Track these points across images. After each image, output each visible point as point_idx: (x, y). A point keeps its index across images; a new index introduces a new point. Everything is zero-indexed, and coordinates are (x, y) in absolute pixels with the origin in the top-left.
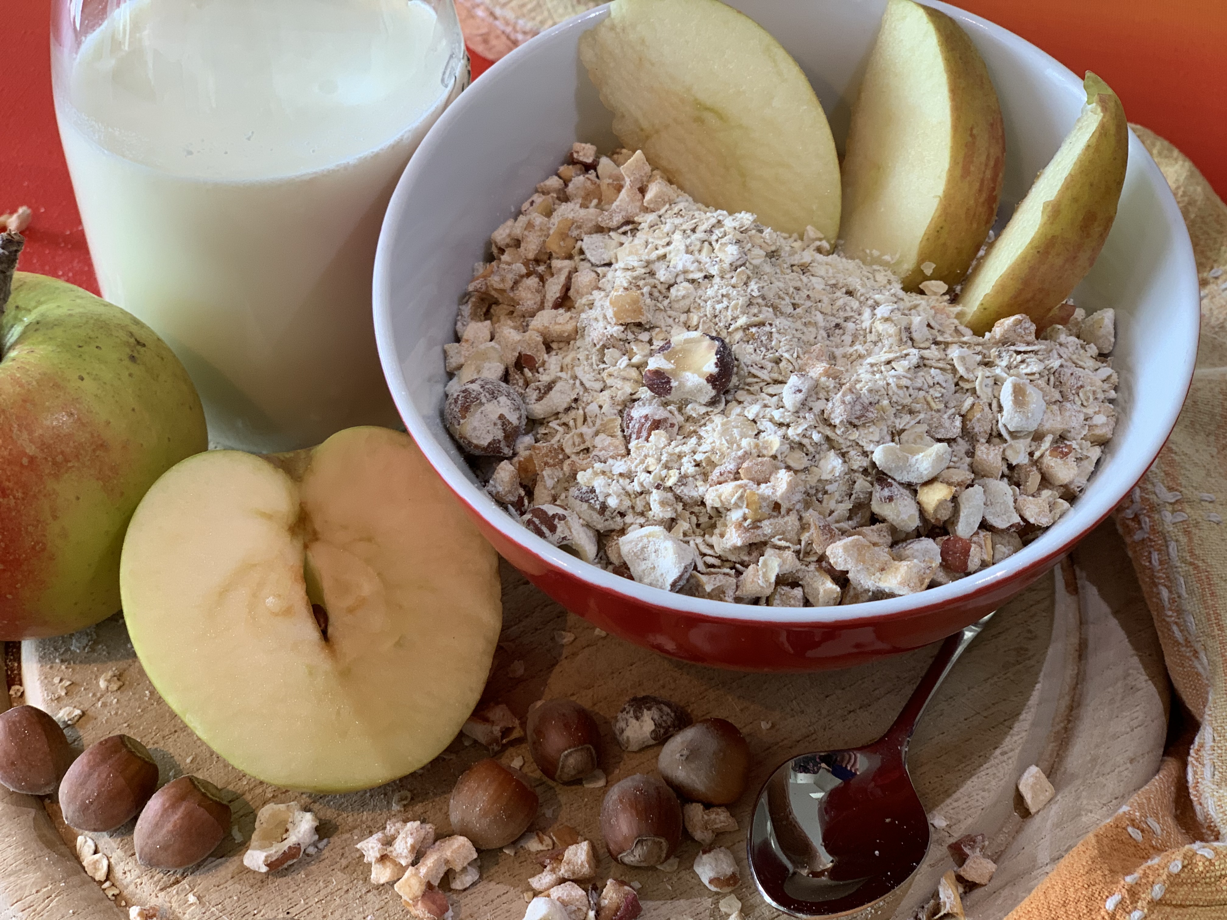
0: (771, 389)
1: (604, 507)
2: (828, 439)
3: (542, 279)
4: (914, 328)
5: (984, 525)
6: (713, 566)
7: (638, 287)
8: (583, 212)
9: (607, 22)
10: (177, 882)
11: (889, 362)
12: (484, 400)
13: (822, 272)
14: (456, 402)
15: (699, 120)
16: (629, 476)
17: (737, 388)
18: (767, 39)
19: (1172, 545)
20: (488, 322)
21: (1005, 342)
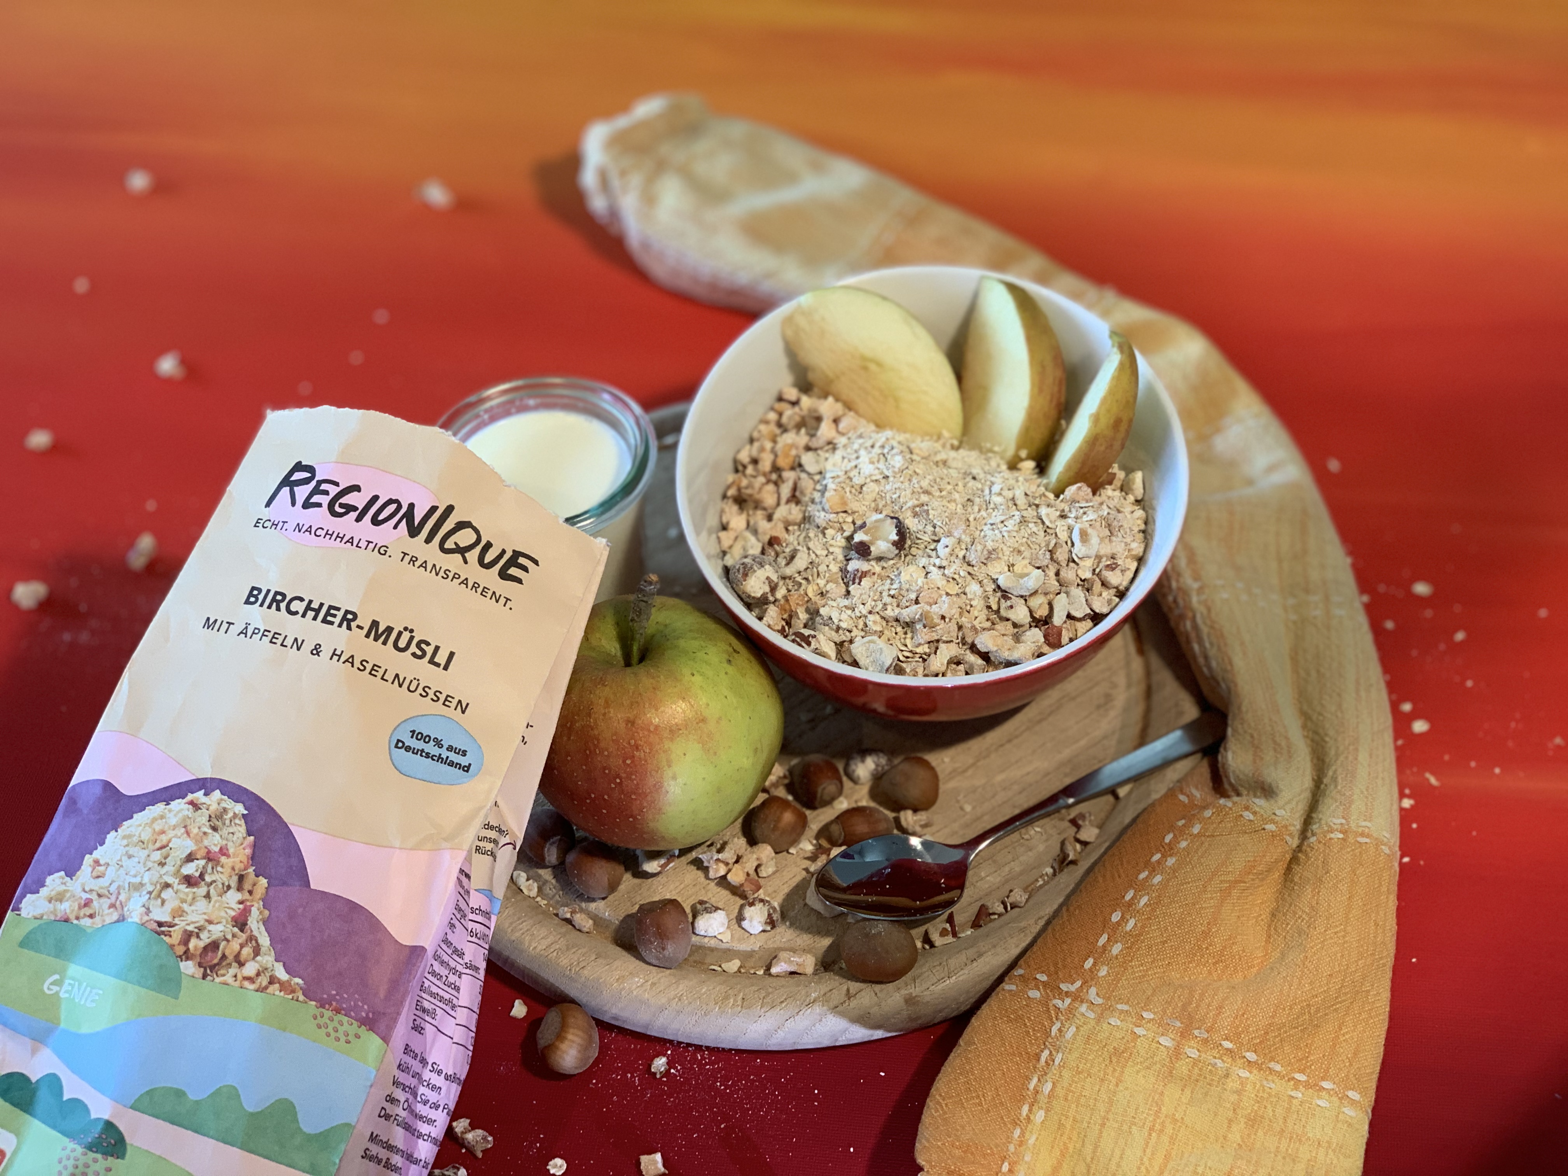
0: (932, 546)
1: (839, 628)
3: (777, 485)
4: (1017, 497)
5: (1069, 617)
6: (907, 657)
7: (843, 488)
8: (797, 438)
11: (1002, 522)
12: (755, 568)
13: (956, 464)
14: (738, 570)
15: (865, 368)
16: (852, 608)
17: (910, 547)
20: (744, 513)
21: (1073, 501)
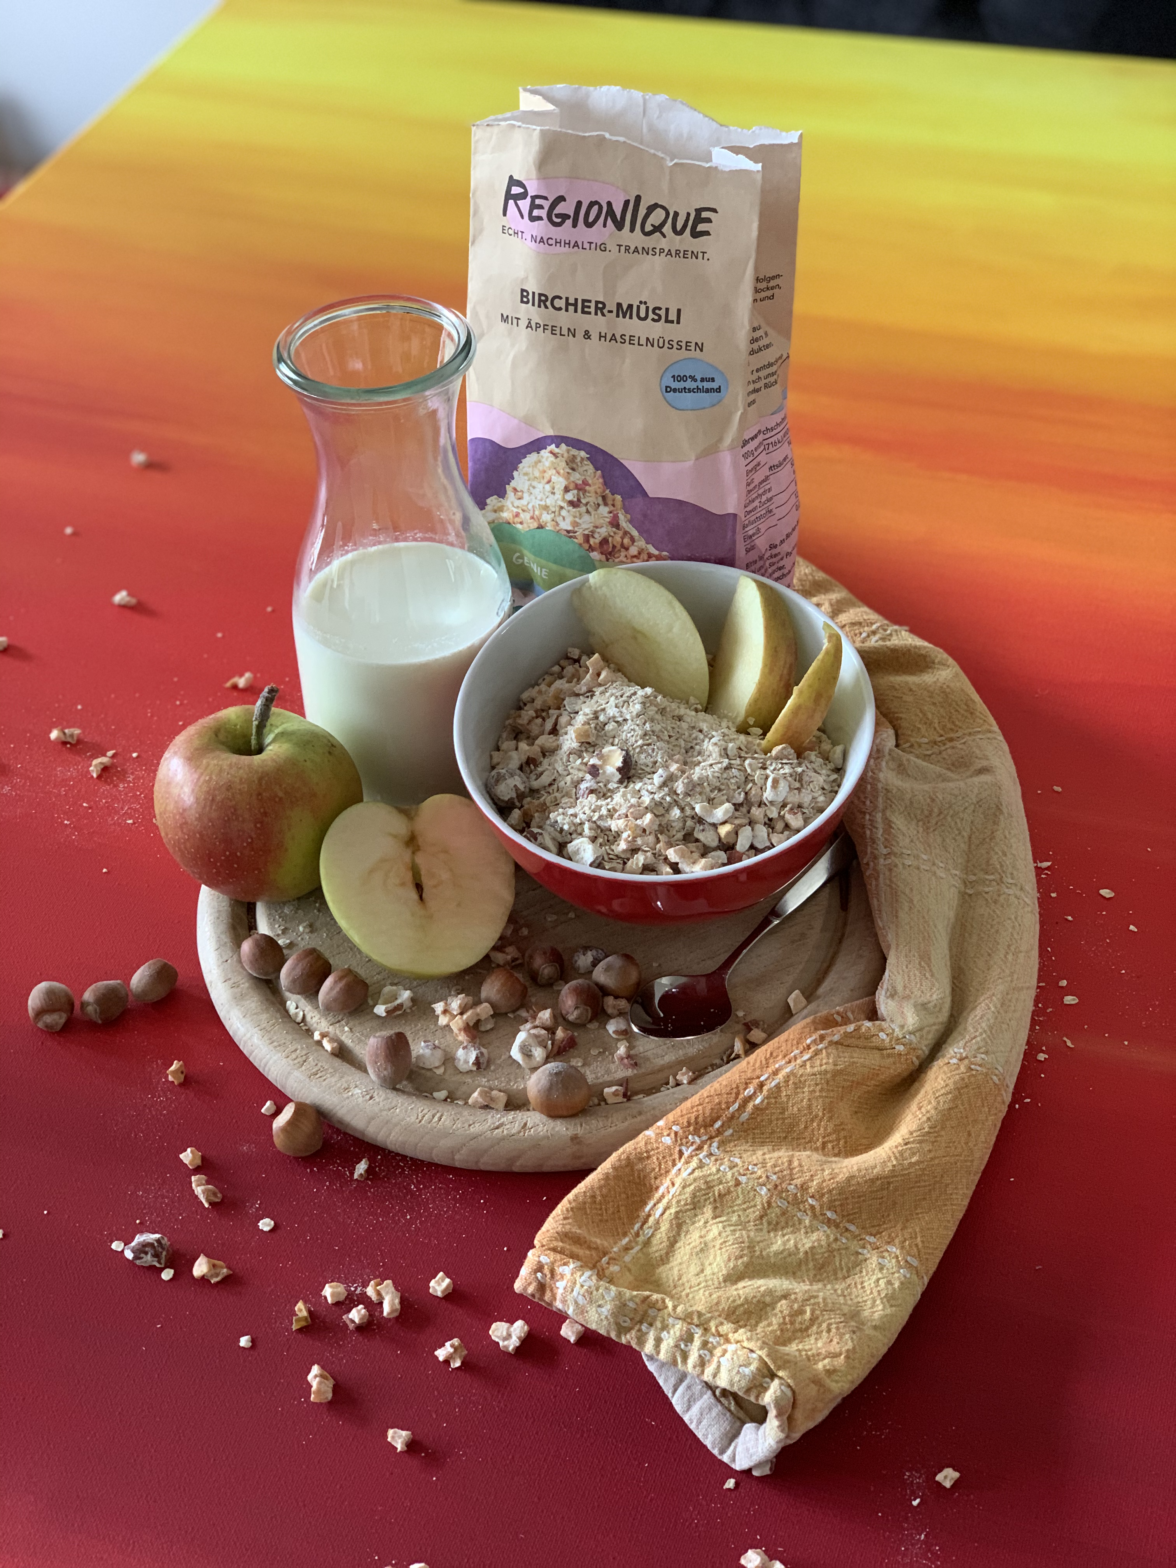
0: (649, 776)
1: (562, 830)
2: (675, 800)
3: (544, 719)
4: (729, 749)
5: (752, 847)
6: (612, 857)
7: (589, 724)
8: (567, 685)
9: (587, 584)
10: (339, 1021)
11: (712, 765)
12: (508, 778)
13: (689, 720)
14: (494, 779)
15: (634, 638)
16: (575, 815)
17: (634, 776)
18: (670, 597)
19: (881, 876)
20: (515, 742)
21: (777, 758)
